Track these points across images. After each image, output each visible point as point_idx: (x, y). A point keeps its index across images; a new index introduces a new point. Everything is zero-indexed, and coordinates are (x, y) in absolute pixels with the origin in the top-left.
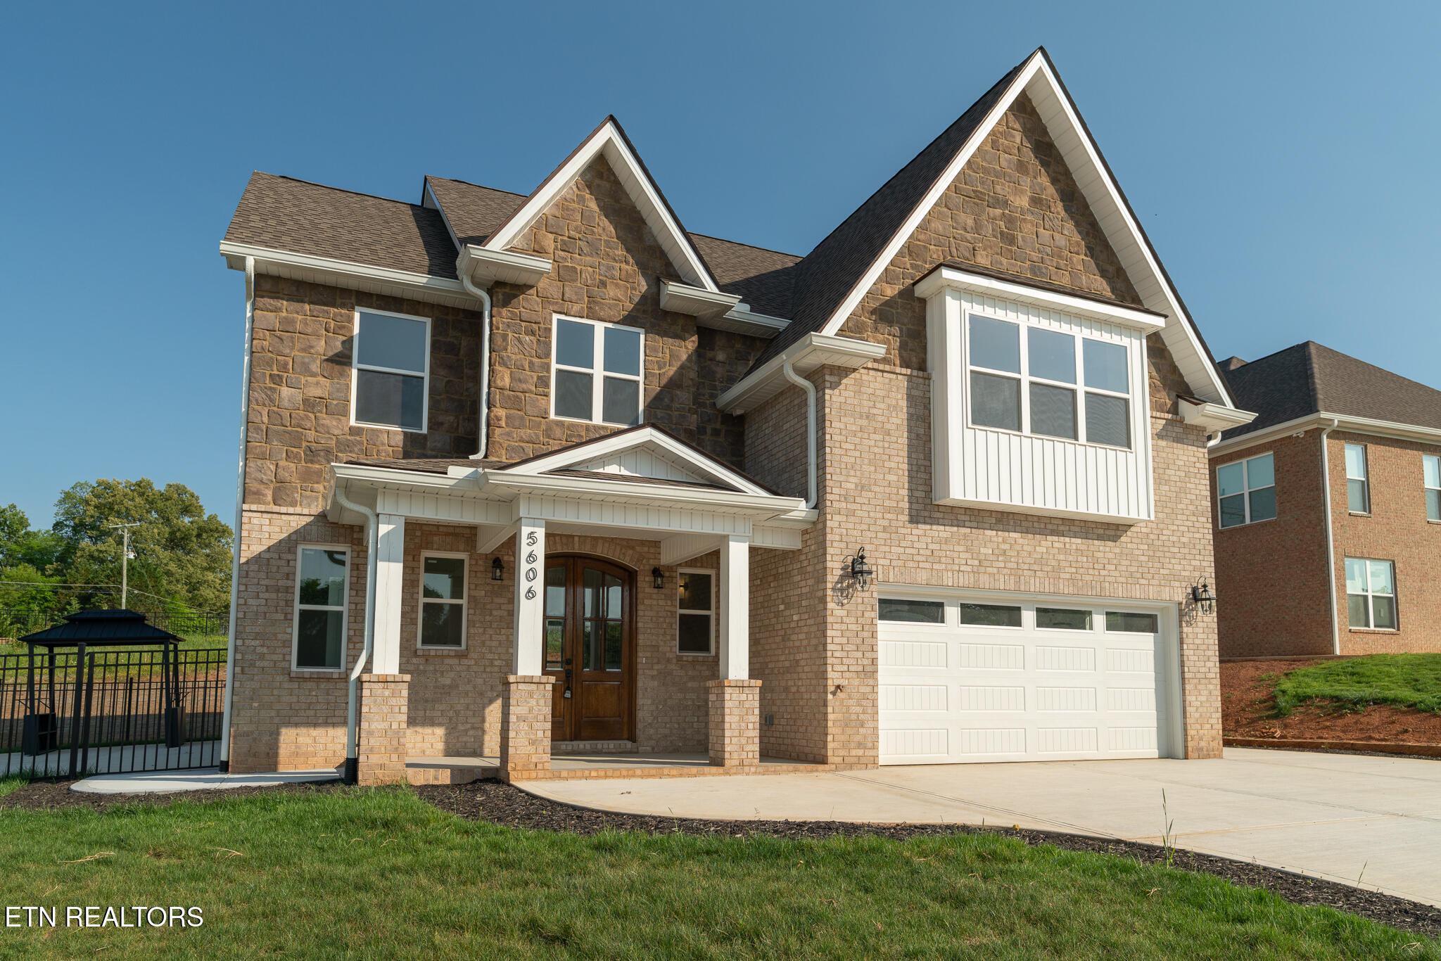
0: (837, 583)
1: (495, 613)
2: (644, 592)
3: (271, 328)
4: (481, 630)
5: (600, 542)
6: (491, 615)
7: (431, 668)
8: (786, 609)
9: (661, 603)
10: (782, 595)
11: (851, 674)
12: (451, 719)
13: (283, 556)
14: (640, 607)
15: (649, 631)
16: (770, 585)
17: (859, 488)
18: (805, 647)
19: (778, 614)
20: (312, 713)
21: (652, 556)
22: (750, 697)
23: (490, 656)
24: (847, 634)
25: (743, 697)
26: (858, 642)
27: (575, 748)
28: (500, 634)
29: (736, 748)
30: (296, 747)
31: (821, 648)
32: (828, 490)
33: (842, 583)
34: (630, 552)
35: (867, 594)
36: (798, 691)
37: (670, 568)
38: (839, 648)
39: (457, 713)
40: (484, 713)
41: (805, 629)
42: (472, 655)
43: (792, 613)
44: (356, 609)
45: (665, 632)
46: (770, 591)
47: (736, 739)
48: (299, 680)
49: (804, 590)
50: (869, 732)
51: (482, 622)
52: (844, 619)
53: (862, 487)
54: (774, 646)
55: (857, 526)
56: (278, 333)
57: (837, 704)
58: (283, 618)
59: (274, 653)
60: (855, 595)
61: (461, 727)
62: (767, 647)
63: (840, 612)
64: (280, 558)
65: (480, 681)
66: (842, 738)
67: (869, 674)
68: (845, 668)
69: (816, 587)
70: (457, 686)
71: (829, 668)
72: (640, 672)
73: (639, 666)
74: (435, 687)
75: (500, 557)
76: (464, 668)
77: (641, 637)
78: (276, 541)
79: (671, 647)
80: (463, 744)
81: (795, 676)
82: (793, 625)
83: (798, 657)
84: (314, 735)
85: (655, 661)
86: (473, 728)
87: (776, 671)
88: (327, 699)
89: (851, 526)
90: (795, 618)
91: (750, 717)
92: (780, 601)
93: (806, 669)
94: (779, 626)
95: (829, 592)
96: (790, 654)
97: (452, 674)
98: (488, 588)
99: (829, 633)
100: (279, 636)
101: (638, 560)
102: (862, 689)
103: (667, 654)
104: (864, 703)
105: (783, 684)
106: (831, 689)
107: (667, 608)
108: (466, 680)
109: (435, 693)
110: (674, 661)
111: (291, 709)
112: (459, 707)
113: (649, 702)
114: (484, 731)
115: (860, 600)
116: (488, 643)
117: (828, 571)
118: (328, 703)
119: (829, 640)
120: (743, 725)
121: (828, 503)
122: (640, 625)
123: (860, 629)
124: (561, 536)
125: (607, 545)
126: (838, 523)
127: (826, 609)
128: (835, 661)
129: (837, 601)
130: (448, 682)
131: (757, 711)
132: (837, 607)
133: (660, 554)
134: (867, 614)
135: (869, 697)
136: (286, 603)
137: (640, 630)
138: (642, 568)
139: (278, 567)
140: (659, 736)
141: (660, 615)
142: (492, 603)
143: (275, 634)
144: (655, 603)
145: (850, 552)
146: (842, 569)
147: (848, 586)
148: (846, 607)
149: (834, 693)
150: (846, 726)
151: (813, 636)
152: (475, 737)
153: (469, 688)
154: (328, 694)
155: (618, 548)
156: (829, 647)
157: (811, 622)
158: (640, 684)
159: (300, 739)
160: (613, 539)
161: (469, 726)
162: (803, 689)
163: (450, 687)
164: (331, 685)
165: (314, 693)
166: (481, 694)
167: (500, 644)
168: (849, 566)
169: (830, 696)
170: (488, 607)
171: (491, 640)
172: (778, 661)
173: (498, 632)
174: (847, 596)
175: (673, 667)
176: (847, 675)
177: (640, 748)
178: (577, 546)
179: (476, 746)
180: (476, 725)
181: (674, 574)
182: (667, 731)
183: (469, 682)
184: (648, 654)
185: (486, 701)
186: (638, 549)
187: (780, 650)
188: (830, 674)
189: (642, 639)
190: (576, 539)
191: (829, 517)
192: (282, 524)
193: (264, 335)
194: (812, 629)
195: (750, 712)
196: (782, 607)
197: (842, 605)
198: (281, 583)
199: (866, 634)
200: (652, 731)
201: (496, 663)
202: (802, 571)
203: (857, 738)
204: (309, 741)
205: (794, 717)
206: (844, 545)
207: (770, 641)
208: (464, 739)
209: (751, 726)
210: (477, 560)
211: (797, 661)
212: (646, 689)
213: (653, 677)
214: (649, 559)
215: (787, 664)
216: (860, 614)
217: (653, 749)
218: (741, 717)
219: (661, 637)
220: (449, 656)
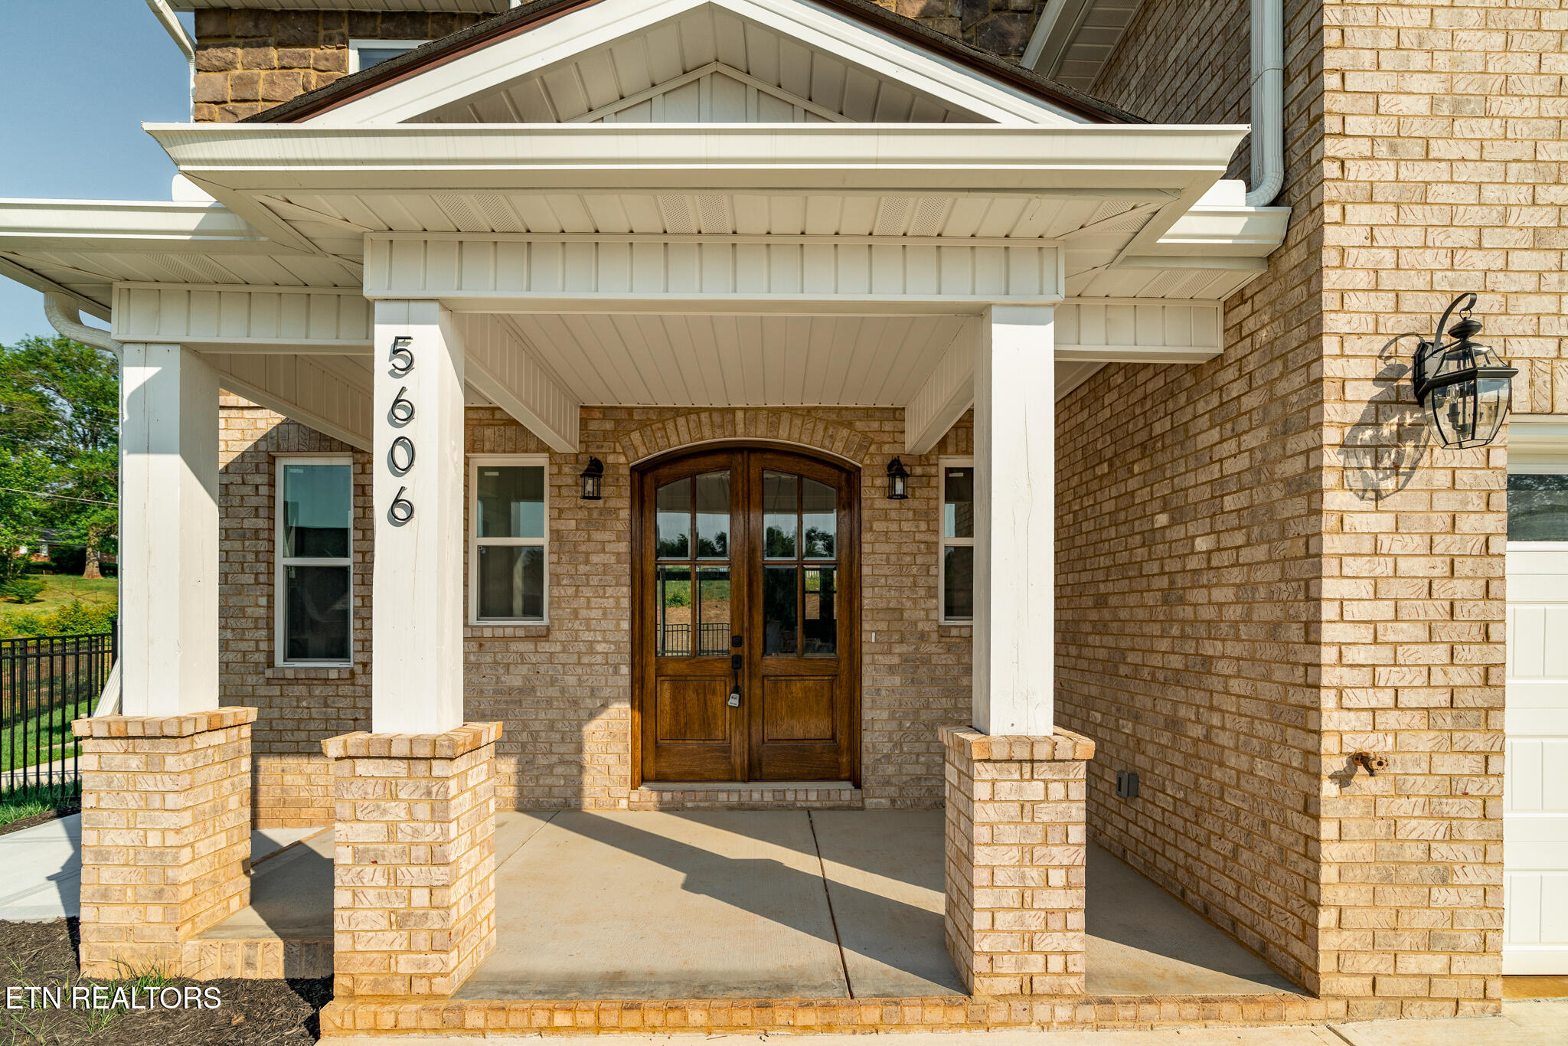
0: (1360, 425)
1: (594, 559)
2: (872, 508)
3: (219, 98)
4: (571, 591)
5: (785, 416)
6: (587, 562)
7: (489, 659)
8: (1173, 522)
9: (906, 526)
10: (1163, 489)
11: (1406, 718)
12: (524, 745)
13: (249, 478)
14: (866, 537)
15: (883, 581)
16: (1130, 471)
17: (1445, 110)
18: (1234, 625)
19: (1151, 536)
20: (303, 735)
21: (887, 438)
22: (1057, 790)
23: (588, 636)
24: (1398, 589)
25: (1035, 790)
26: (1433, 615)
27: (745, 798)
28: (603, 597)
29: (1009, 942)
30: (283, 791)
31: (1295, 632)
32: (1331, 124)
33: (1377, 424)
34: (845, 432)
35: (1470, 456)
36: (1208, 739)
37: (924, 459)
38: (1365, 634)
39: (534, 736)
40: (581, 737)
41: (1236, 576)
42: (556, 634)
43: (1191, 531)
44: (364, 562)
45: (915, 582)
46: (1133, 484)
47: (1010, 916)
48: (281, 682)
49: (1230, 467)
50: (1468, 900)
51: (572, 577)
52: (1386, 543)
53: (1457, 106)
54: (1141, 614)
55: (1436, 237)
56: (230, 106)
57: (1356, 810)
58: (252, 581)
59: (242, 640)
60: (1425, 461)
61: (542, 761)
62: (1123, 614)
63: (1367, 520)
64: (243, 483)
65: (571, 680)
66: (1373, 919)
67: (1471, 716)
68: (1387, 697)
69: (1275, 451)
70: (533, 689)
71: (1328, 700)
72: (866, 659)
73: (865, 648)
74: (496, 692)
75: (600, 457)
76: (544, 657)
77: (867, 593)
78: (236, 455)
79: (927, 611)
80: (547, 789)
81: (1200, 697)
82: (1193, 563)
83: (1208, 649)
84: (309, 771)
85: (896, 637)
86: (562, 762)
87: (1145, 673)
88: (325, 713)
89: (1414, 236)
90: (1202, 544)
91: (1055, 850)
92: (1157, 505)
93: (1235, 686)
94: (1155, 568)
95: (1331, 458)
96: (1184, 636)
97: (524, 670)
98: (582, 514)
99: (1330, 588)
100: (249, 611)
101: (860, 447)
102: (1446, 765)
103: (920, 626)
104: (1452, 807)
105: (1166, 709)
106: (1333, 763)
107: (918, 537)
108: (548, 679)
109: (496, 702)
110: (934, 637)
111: (271, 729)
112: (536, 726)
113: (885, 715)
114: (581, 768)
115: (1442, 479)
116: (583, 613)
117: (1329, 390)
118: (327, 720)
119: (1329, 611)
120: (1034, 875)
121: (1330, 169)
122: (866, 570)
123: (1442, 569)
124: (710, 410)
125: (798, 422)
126: (1363, 232)
127: (1319, 512)
128: (1348, 676)
129: (1359, 485)
130: (517, 682)
131: (1078, 834)
132: (1355, 503)
133: (903, 432)
134: (1465, 524)
135: (1472, 789)
136: (257, 556)
137: (866, 581)
138: (867, 461)
139: (242, 497)
140: (905, 778)
141: (905, 549)
142: (589, 540)
143: (242, 609)
144: (894, 527)
145: (1406, 323)
146: (1377, 380)
147: (1400, 436)
148: (1392, 502)
149: (1343, 779)
150: (1388, 880)
151: (1262, 593)
152: (565, 777)
153: (554, 692)
154: (326, 706)
155: (821, 426)
156: (1329, 633)
157: (1260, 553)
158: (866, 682)
159: (289, 779)
160: (809, 410)
161: (555, 759)
162: (1224, 739)
163: (521, 690)
164: (329, 691)
165: (304, 704)
166: (575, 703)
167: (604, 614)
168: (1402, 369)
169: (1329, 789)
170: (582, 548)
171: (589, 607)
172: (1153, 651)
173: (601, 592)
174: (1396, 467)
175: (931, 648)
176: (1390, 719)
177: (868, 801)
178: (740, 428)
179: (569, 793)
180: (567, 758)
181: (933, 470)
182: (920, 770)
183: (553, 682)
184: (883, 626)
185: (583, 715)
186: (859, 425)
187: (1158, 626)
188: (1331, 719)
189: (869, 598)
190: (740, 415)
191: (1331, 213)
192: (244, 426)
193: (211, 113)
194: (1259, 576)
195: (1056, 835)
196: (1162, 520)
197: (1378, 496)
198: (247, 524)
199: (1461, 588)
200: (891, 770)
201: (600, 648)
202: (1226, 415)
203: (1424, 920)
204: (300, 781)
205: (1195, 801)
206: (1386, 301)
207: (1132, 600)
208: (549, 781)
209: (1057, 878)
210: (560, 466)
211: (1208, 660)
212: (879, 690)
213: (891, 669)
214: (881, 444)
215: (1176, 662)
216: (1441, 522)
217: (893, 801)
218: (1027, 853)
219: (907, 593)
220: (514, 638)
